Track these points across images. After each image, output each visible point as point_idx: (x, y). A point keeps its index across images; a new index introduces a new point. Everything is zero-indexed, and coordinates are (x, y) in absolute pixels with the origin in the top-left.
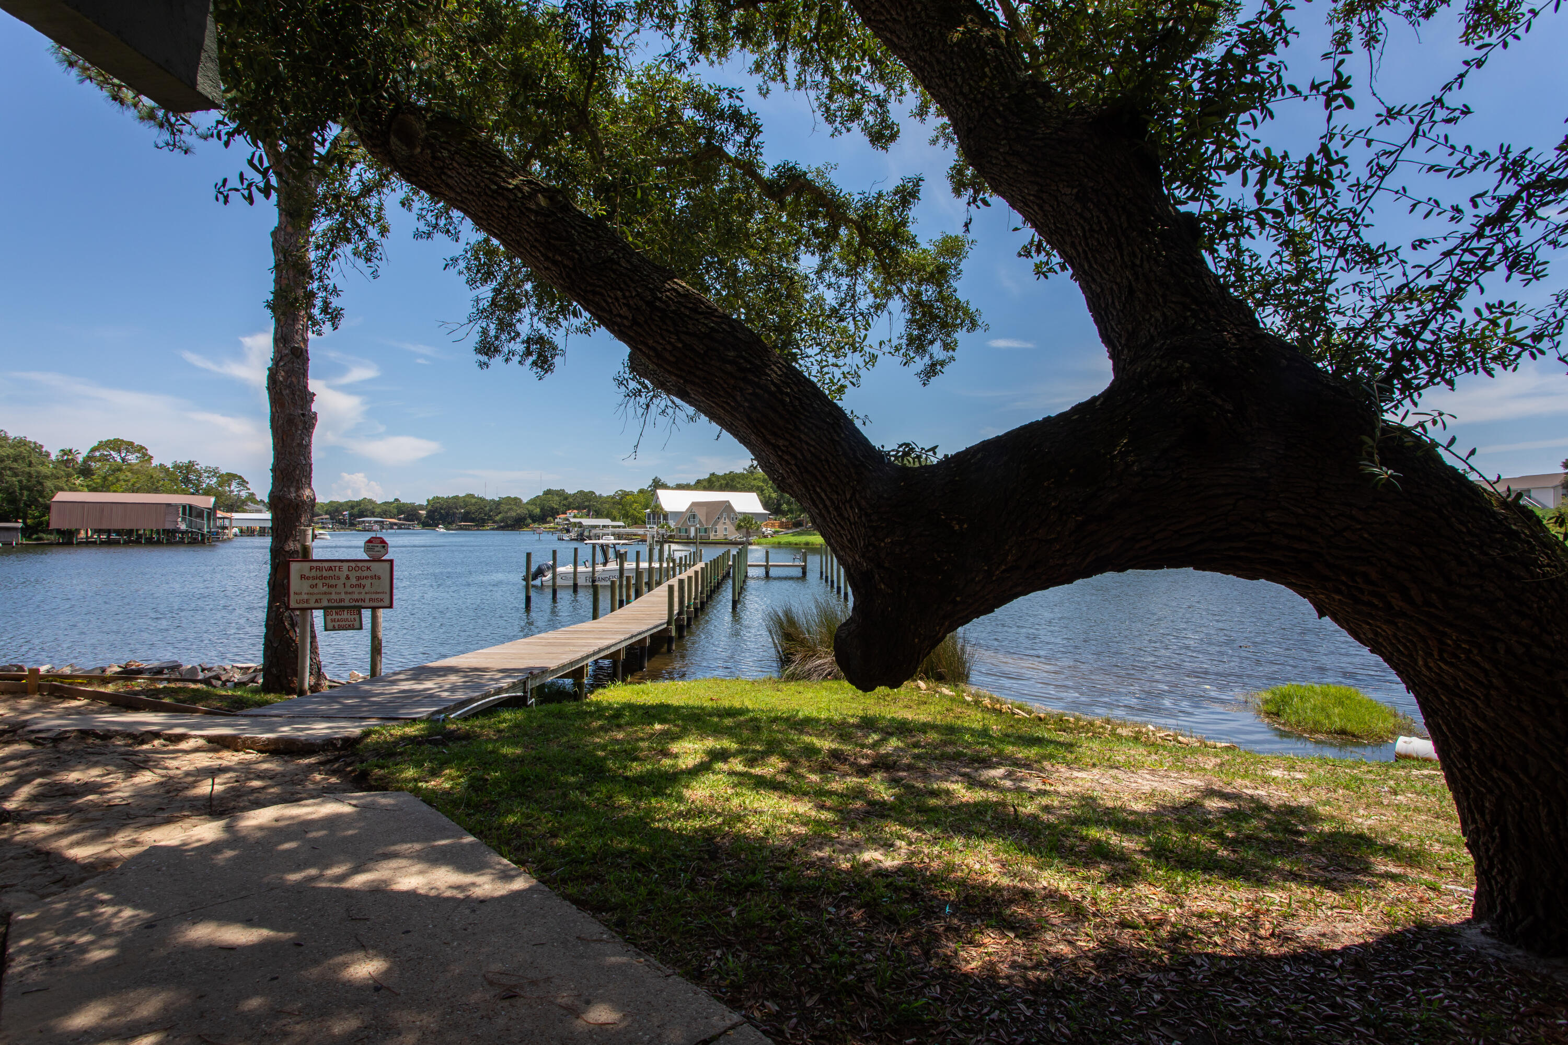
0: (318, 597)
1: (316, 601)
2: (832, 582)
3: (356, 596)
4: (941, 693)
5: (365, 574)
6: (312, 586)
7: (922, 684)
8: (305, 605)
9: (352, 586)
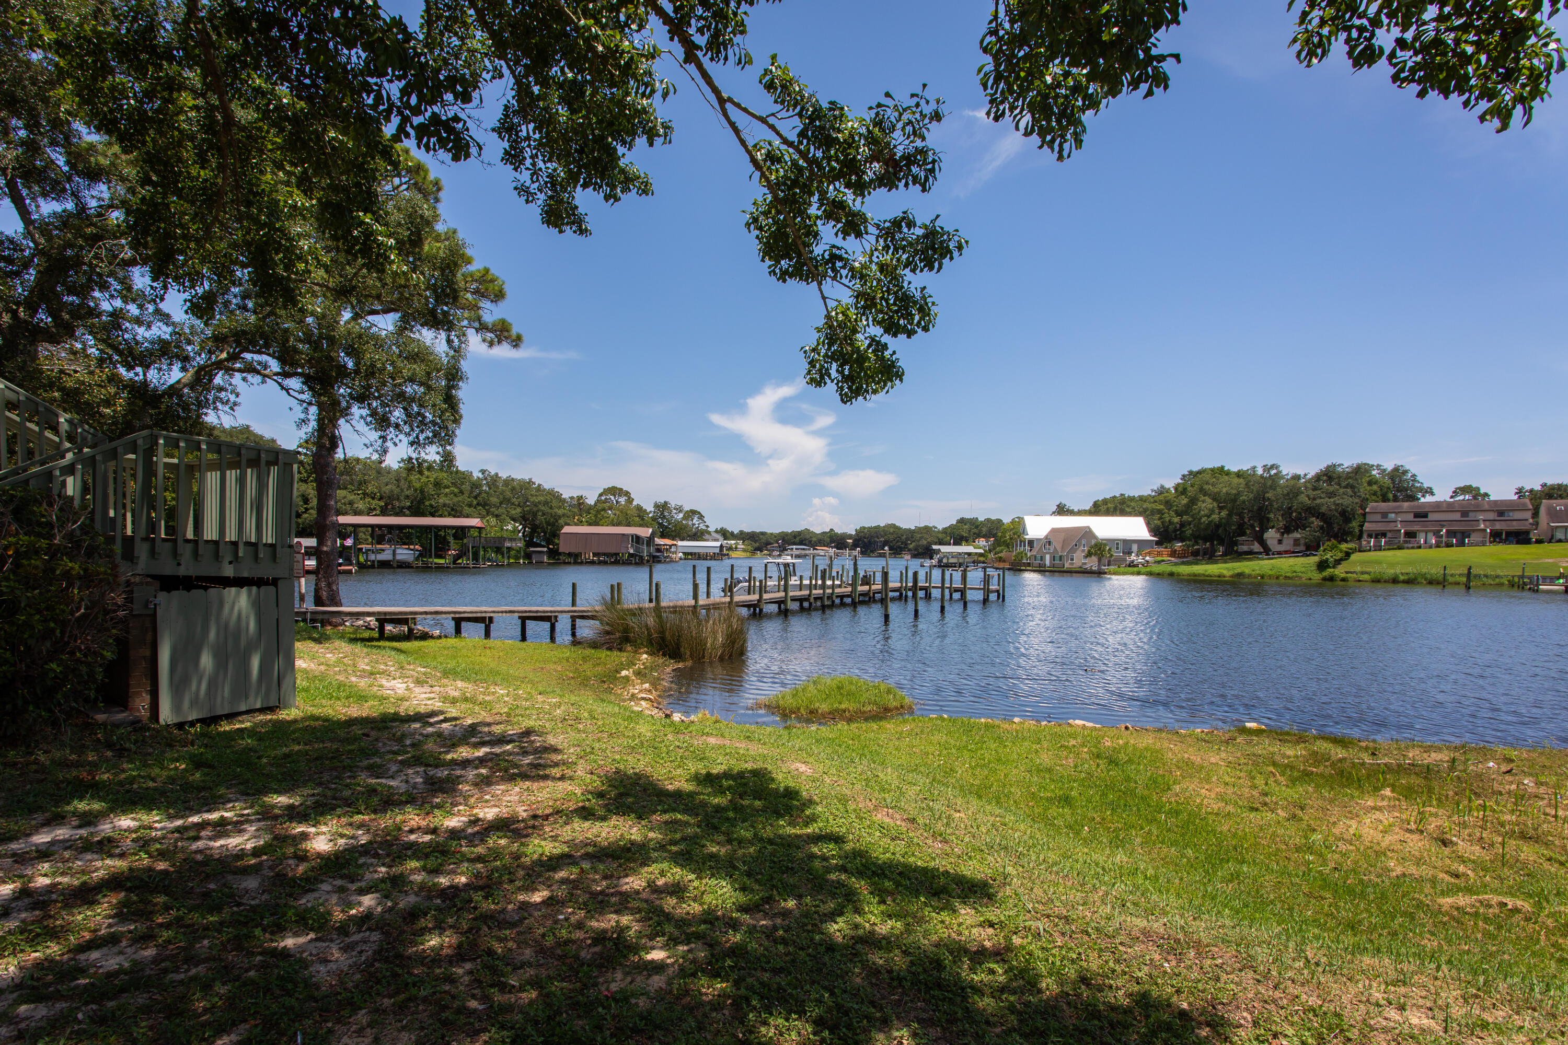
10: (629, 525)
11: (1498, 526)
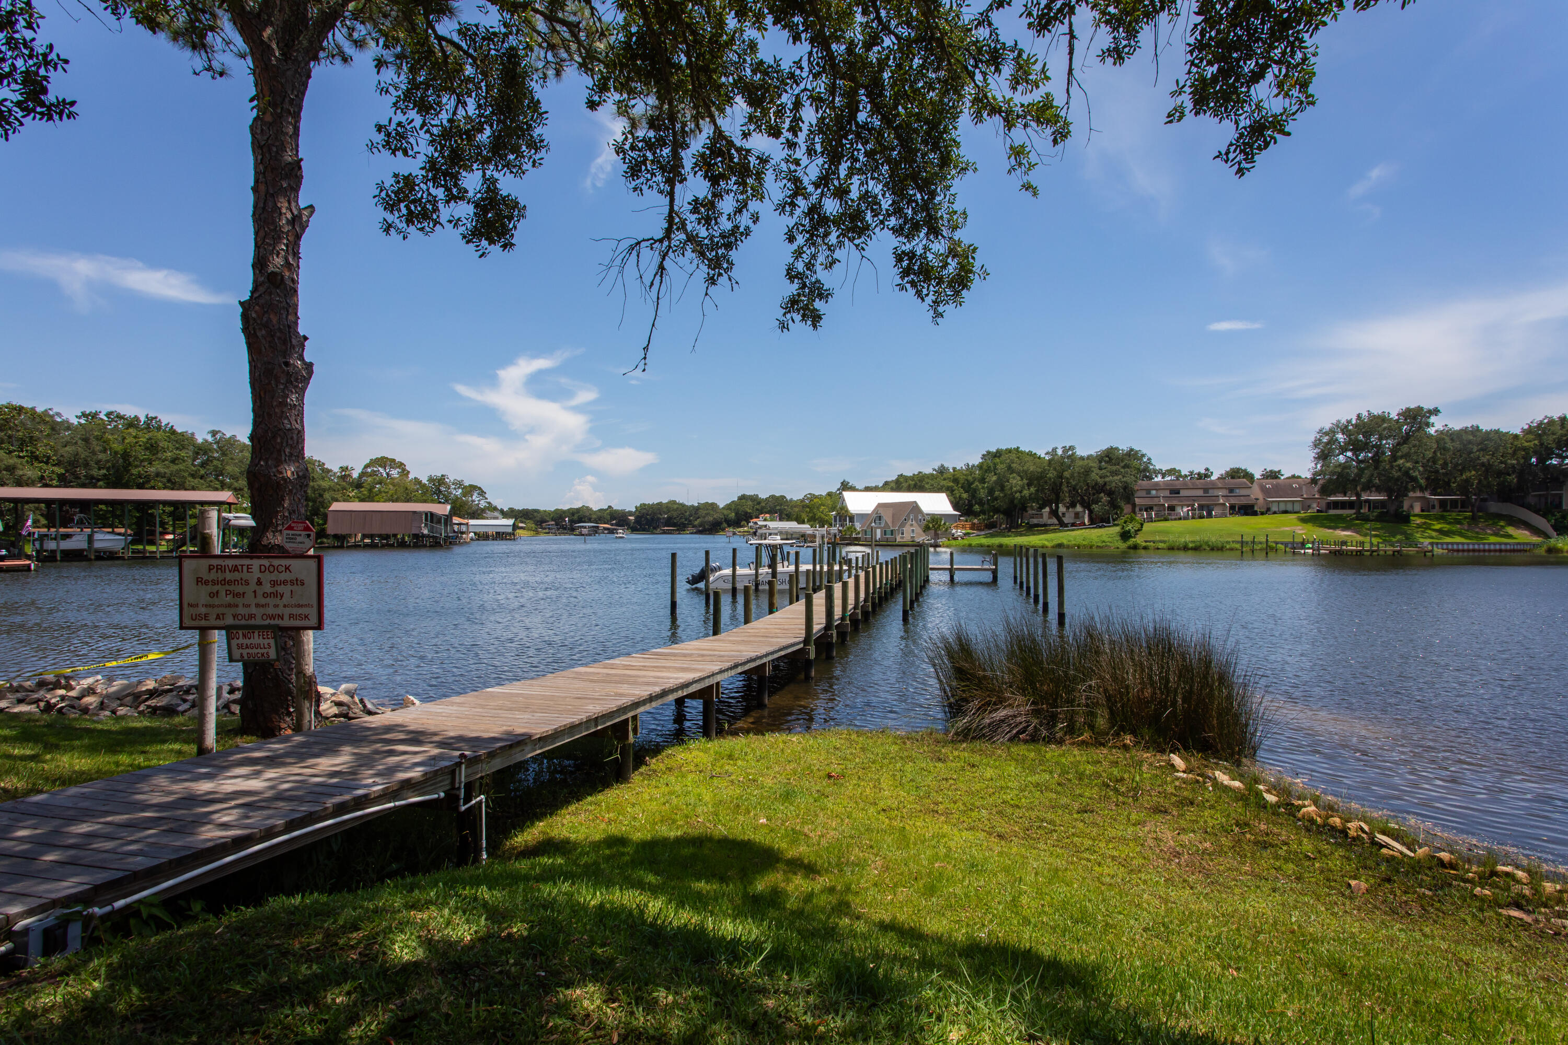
0: (221, 610)
1: (218, 617)
2: (1028, 588)
3: (271, 611)
4: (1214, 780)
5: (284, 576)
6: (213, 595)
7: (1177, 760)
8: (203, 623)
9: (265, 595)
10: (408, 500)
11: (1233, 501)
